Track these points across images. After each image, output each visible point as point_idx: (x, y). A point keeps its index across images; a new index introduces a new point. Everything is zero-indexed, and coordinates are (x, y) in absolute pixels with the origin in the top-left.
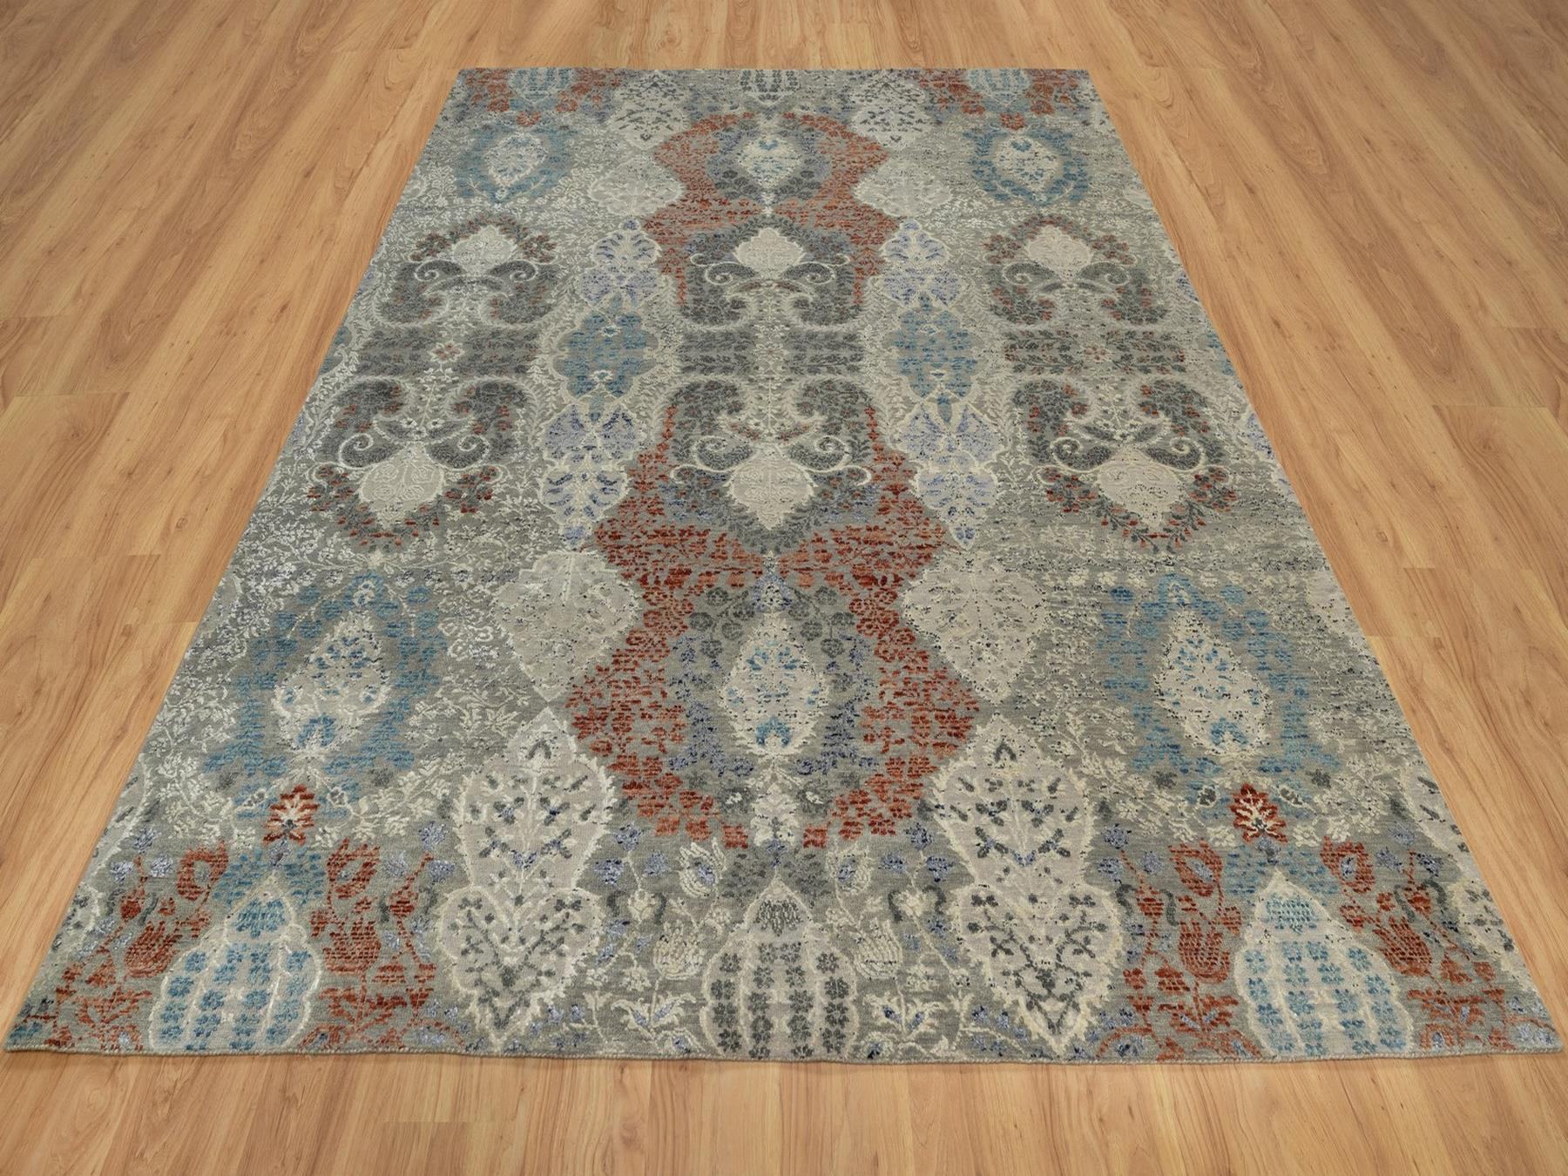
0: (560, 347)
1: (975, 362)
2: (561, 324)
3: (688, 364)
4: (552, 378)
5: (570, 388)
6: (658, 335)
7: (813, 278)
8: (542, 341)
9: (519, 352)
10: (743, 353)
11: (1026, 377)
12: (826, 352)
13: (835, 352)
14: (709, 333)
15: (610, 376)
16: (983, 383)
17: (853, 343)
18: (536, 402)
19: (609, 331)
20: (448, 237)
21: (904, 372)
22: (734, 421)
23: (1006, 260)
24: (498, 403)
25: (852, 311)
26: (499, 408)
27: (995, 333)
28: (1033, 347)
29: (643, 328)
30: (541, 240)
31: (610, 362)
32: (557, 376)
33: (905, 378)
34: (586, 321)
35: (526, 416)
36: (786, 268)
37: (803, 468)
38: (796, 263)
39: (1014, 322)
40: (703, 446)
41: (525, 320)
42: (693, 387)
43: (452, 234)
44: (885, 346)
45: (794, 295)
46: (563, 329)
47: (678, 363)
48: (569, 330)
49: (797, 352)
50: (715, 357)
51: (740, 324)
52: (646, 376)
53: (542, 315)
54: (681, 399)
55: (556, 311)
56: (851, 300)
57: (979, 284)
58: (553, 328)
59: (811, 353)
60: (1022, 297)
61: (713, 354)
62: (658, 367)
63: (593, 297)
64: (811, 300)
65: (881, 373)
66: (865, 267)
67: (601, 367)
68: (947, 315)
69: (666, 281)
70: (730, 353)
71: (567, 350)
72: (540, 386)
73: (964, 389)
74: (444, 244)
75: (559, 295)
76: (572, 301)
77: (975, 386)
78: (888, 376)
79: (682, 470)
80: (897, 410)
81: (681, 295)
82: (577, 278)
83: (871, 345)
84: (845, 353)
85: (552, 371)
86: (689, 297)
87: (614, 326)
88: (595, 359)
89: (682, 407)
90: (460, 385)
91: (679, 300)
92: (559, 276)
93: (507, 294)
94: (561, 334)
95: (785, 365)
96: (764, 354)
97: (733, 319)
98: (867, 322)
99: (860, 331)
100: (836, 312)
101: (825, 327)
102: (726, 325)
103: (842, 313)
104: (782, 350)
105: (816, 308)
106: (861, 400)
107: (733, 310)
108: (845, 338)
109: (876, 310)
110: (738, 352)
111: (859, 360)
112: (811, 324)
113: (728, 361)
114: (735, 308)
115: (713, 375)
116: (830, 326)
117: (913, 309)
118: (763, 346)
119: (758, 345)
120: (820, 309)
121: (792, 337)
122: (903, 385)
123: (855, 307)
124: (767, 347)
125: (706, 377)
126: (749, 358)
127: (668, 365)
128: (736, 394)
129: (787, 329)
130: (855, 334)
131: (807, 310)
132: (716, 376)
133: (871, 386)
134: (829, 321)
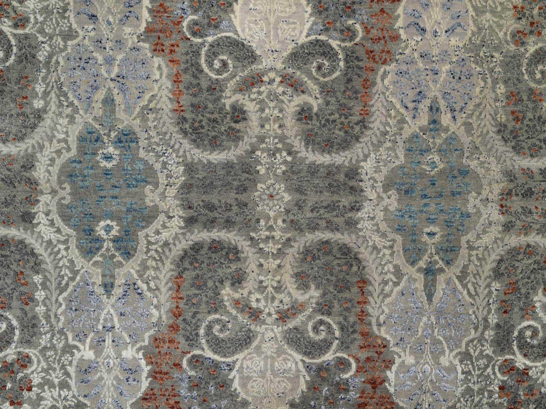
0: (60, 182)
1: (468, 216)
2: (56, 146)
3: (191, 213)
4: (59, 231)
5: (80, 247)
6: (158, 166)
7: (319, 68)
10: (242, 197)
12: (326, 197)
13: (335, 198)
14: (209, 162)
16: (471, 248)
17: (352, 183)
18: (50, 267)
19: (108, 158)
21: (399, 230)
22: (237, 296)
23: (532, 39)
24: (14, 267)
25: (357, 128)
26: (16, 274)
27: (495, 168)
28: (528, 193)
29: (142, 153)
31: (114, 206)
32: (67, 230)
33: (399, 239)
34: (81, 139)
35: (43, 285)
36: (291, 47)
37: (298, 357)
38: (303, 39)
39: (518, 153)
40: (209, 328)
42: (197, 247)
44: (386, 187)
45: (299, 100)
46: (59, 152)
47: (181, 213)
48: (66, 156)
49: (298, 196)
50: (216, 202)
51: (243, 147)
52: (151, 231)
53: (34, 127)
54: (186, 264)
55: (48, 122)
56: (357, 109)
57: (495, 82)
58: (49, 150)
59: (312, 199)
60: (535, 109)
61: (213, 198)
62: (162, 218)
63: (84, 95)
64: (315, 109)
65: (378, 231)
66: (377, 47)
67: (106, 216)
68: (453, 138)
69: (159, 68)
70: (231, 197)
71: (67, 186)
72: (50, 242)
73: (452, 255)
75: (46, 94)
76: (60, 105)
77: (463, 251)
78: (384, 235)
79: (194, 356)
80: (386, 283)
81: (177, 95)
82: (61, 60)
83: (373, 187)
84: (345, 201)
85: (59, 222)
86: (186, 100)
87: (111, 150)
88: (97, 203)
89: (188, 275)
91: (175, 106)
92: (41, 56)
94: (59, 162)
95: (285, 218)
96: (265, 200)
97: (234, 141)
98: (371, 148)
99: (362, 164)
100: (340, 130)
101: (328, 156)
102: (226, 151)
103: (346, 132)
104: (283, 194)
105: (320, 123)
106: (355, 268)
107: (233, 125)
108: (346, 176)
109: (382, 128)
110: (239, 197)
111: (358, 210)
112: (313, 151)
113: (230, 210)
114: (237, 122)
115: (215, 230)
116: (333, 155)
117: (420, 128)
118: (264, 187)
119: (259, 186)
120: (324, 126)
121: (293, 172)
122: (395, 249)
123: (361, 121)
124: (268, 188)
125: (209, 234)
126: (250, 205)
127: (171, 215)
128: (238, 259)
129: (289, 159)
130: (357, 169)
131: (310, 127)
132: (219, 234)
133: (366, 249)
134: (332, 147)
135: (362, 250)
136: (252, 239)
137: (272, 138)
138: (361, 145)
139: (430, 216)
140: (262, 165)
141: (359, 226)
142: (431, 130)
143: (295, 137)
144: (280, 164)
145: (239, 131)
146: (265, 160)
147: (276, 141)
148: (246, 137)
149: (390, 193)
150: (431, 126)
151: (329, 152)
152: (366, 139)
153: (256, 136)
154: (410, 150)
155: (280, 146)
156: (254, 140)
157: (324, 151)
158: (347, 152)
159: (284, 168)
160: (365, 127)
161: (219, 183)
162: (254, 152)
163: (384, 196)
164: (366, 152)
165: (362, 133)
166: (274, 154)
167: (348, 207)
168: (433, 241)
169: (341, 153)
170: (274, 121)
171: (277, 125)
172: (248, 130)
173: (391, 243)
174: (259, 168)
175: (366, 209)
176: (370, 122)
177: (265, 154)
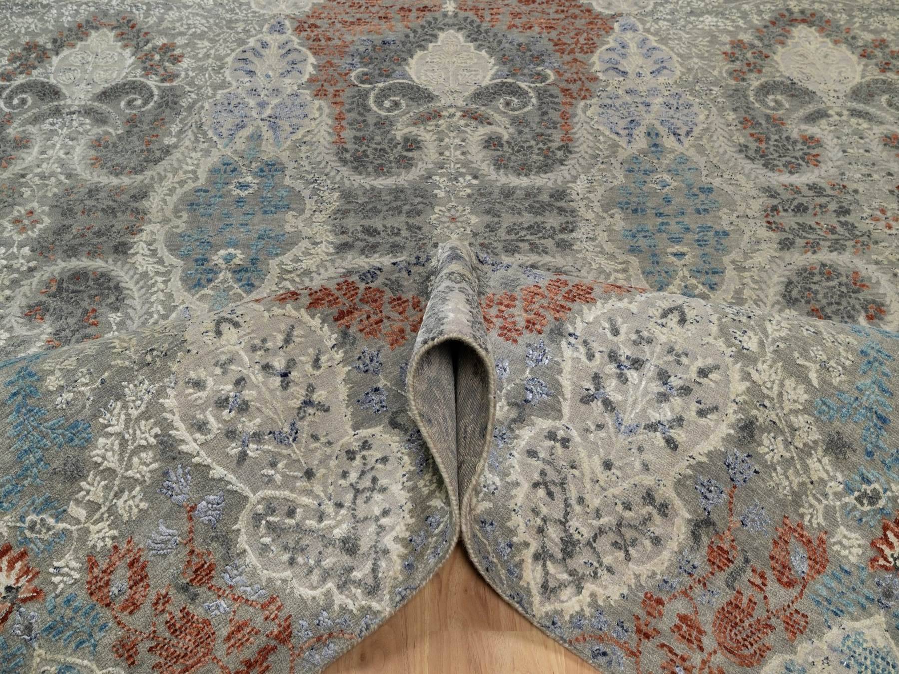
0: (177, 212)
1: (726, 233)
2: (181, 175)
3: (344, 238)
4: (161, 261)
5: (185, 279)
6: (306, 193)
7: (508, 104)
8: (153, 203)
9: (122, 220)
10: (416, 221)
11: (799, 259)
12: (528, 219)
13: (539, 219)
14: (373, 189)
15: (239, 257)
16: (740, 269)
17: (562, 204)
18: (137, 303)
19: (243, 186)
20: (49, 46)
21: (633, 250)
23: (752, 76)
24: (86, 304)
25: (560, 154)
26: (86, 311)
27: (748, 187)
28: (801, 209)
29: (287, 181)
30: (165, 49)
31: (240, 235)
32: (171, 259)
33: (634, 260)
34: (214, 171)
35: (121, 325)
36: (473, 89)
38: (486, 82)
39: (772, 170)
41: (135, 171)
43: (55, 41)
44: (606, 207)
45: (484, 131)
46: (182, 183)
47: (331, 238)
48: (190, 185)
49: (488, 218)
50: (380, 227)
51: (414, 174)
52: (287, 258)
53: (156, 162)
55: (177, 155)
56: (557, 137)
57: (721, 110)
58: (169, 181)
59: (508, 220)
60: (779, 131)
61: (377, 223)
62: (304, 244)
63: (225, 133)
64: (506, 137)
65: (602, 252)
66: (575, 88)
67: (229, 244)
68: (683, 160)
69: (320, 109)
70: (399, 221)
71: (185, 215)
72: (145, 275)
73: (715, 279)
74: (43, 56)
75: (181, 132)
76: (197, 140)
77: (730, 272)
78: (612, 256)
81: (337, 130)
82: (207, 106)
83: (588, 207)
84: (553, 220)
85: (164, 252)
86: (348, 134)
87: (249, 179)
88: (220, 231)
90: (38, 275)
91: (335, 138)
92: (184, 103)
93: (115, 130)
94: (179, 191)
95: (473, 240)
96: (444, 222)
97: (405, 167)
98: (580, 170)
99: (570, 185)
100: (538, 155)
101: (525, 178)
102: (395, 177)
103: (546, 156)
104: (469, 216)
105: (513, 149)
107: (405, 153)
108: (552, 196)
109: (590, 151)
110: (410, 221)
111: (572, 231)
112: (506, 175)
113: (398, 234)
114: (408, 150)
115: (376, 255)
116: (533, 177)
117: (638, 151)
118: (443, 209)
119: (437, 209)
120: (518, 151)
121: (481, 195)
122: (631, 271)
123: (563, 146)
124: (449, 210)
125: (367, 260)
126: (425, 229)
127: (318, 240)
129: (475, 182)
130: (564, 191)
131: (500, 153)
132: (381, 259)
133: (588, 272)
134: (531, 170)
137: (453, 164)
138: (567, 168)
139: (673, 235)
140: (439, 188)
141: (575, 247)
142: (653, 152)
143: (483, 161)
144: (466, 187)
145: (412, 159)
146: (444, 183)
147: (459, 166)
148: (420, 163)
149: (613, 211)
150: (653, 149)
151: (526, 175)
152: (572, 162)
153: (433, 163)
154: (630, 171)
155: (464, 170)
156: (430, 166)
157: (519, 174)
158: (549, 175)
159: (469, 191)
160: (570, 152)
161: (385, 208)
162: (430, 177)
163: (605, 215)
164: (574, 172)
165: (567, 156)
166: (456, 179)
167: (558, 228)
168: (683, 262)
169: (542, 175)
170: (456, 149)
171: (458, 153)
172: (423, 157)
173: (624, 266)
174: (435, 191)
175: (583, 230)
176: (575, 147)
177: (444, 179)
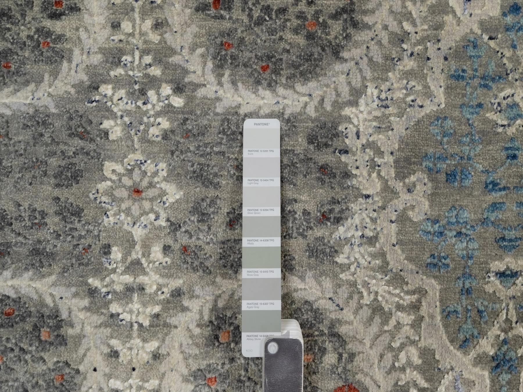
17: (328, 157)
21: (434, 266)
33: (433, 287)
44: (403, 168)
95: (170, 241)
96: (122, 200)
97: (50, 61)
98: (369, 74)
99: (348, 111)
100: (296, 31)
101: (267, 93)
102: (32, 86)
103: (310, 37)
104: (164, 185)
105: (250, 16)
106: (330, 359)
107: (48, 23)
108: (311, 139)
109: (394, 26)
110: (64, 194)
111: (338, 221)
112: (234, 83)
113: (42, 225)
114: (55, 16)
116: (281, 91)
117: (482, 23)
118: (119, 168)
119: (109, 166)
120: (260, 22)
121: (187, 134)
122: (424, 310)
123: (344, 10)
124: (130, 172)
126: (89, 213)
128: (62, 341)
129: (178, 102)
130: (335, 126)
131: (227, 25)
132: (16, 282)
133: (356, 312)
134: (277, 72)
135: (347, 314)
136: (92, 292)
137: (137, 54)
138: (345, 67)
139: (506, 232)
140: (114, 116)
141: (341, 259)
142: (508, 29)
143: (193, 49)
144: (158, 114)
145: (60, 38)
146: (122, 105)
147: (148, 59)
148: (77, 52)
149: (413, 178)
150: (509, 19)
151: (269, 85)
152: (356, 52)
153: (101, 50)
154: (458, 78)
155: (156, 71)
156: (96, 59)
157: (258, 82)
158: (312, 84)
159: (165, 124)
160: (355, 25)
161: (17, 163)
162: (97, 88)
163: (399, 186)
164: (356, 82)
165: (348, 37)
166: (143, 92)
167: (315, 213)
168: (511, 292)
169: (299, 87)
170: (144, 14)
171: (149, 23)
172: (83, 35)
173: (414, 298)
174: (107, 124)
175: (357, 220)
176: (365, 12)
177: (122, 93)
